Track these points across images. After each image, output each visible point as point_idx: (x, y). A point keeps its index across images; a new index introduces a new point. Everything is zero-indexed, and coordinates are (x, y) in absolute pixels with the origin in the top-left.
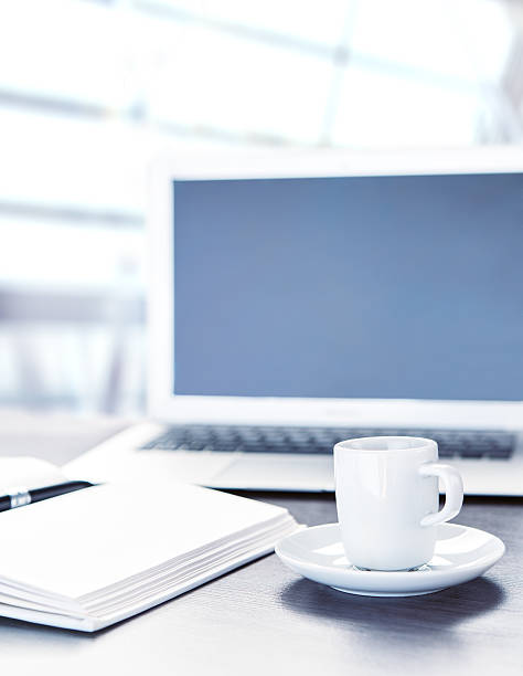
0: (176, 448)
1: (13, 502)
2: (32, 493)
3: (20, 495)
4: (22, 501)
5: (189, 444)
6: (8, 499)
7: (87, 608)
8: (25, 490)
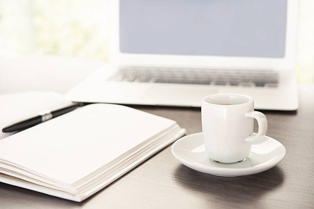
0: (122, 81)
1: (43, 119)
2: (53, 113)
3: (46, 114)
4: (47, 117)
5: (128, 77)
6: (40, 117)
7: (77, 189)
8: (49, 111)
